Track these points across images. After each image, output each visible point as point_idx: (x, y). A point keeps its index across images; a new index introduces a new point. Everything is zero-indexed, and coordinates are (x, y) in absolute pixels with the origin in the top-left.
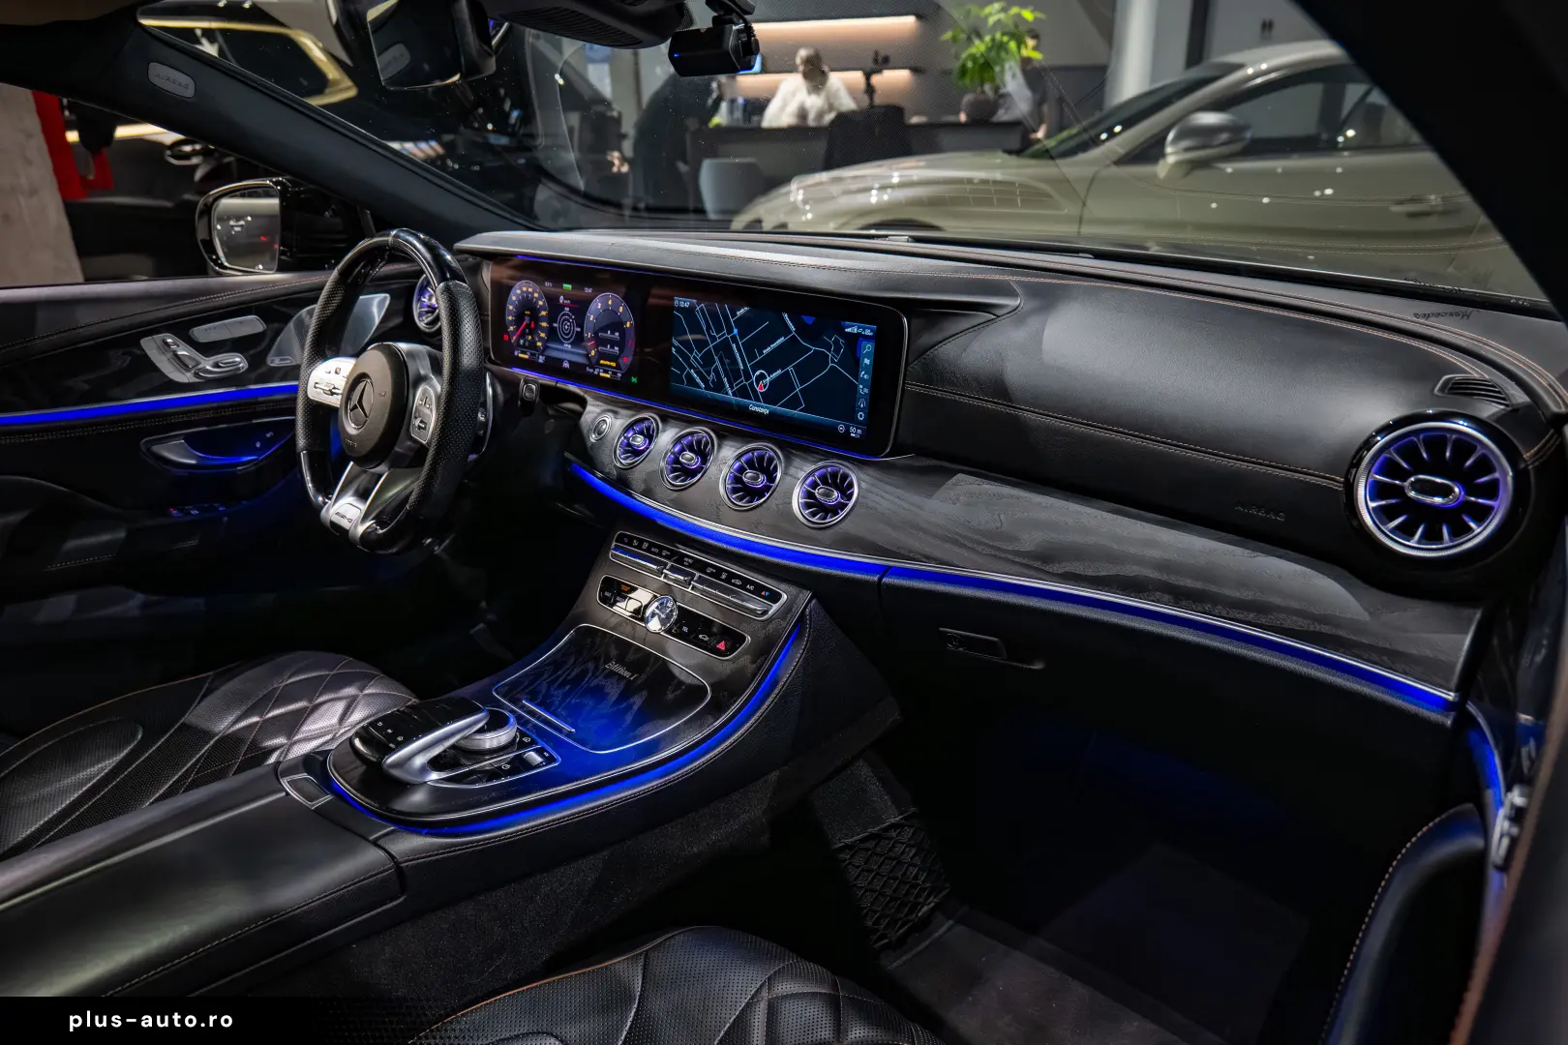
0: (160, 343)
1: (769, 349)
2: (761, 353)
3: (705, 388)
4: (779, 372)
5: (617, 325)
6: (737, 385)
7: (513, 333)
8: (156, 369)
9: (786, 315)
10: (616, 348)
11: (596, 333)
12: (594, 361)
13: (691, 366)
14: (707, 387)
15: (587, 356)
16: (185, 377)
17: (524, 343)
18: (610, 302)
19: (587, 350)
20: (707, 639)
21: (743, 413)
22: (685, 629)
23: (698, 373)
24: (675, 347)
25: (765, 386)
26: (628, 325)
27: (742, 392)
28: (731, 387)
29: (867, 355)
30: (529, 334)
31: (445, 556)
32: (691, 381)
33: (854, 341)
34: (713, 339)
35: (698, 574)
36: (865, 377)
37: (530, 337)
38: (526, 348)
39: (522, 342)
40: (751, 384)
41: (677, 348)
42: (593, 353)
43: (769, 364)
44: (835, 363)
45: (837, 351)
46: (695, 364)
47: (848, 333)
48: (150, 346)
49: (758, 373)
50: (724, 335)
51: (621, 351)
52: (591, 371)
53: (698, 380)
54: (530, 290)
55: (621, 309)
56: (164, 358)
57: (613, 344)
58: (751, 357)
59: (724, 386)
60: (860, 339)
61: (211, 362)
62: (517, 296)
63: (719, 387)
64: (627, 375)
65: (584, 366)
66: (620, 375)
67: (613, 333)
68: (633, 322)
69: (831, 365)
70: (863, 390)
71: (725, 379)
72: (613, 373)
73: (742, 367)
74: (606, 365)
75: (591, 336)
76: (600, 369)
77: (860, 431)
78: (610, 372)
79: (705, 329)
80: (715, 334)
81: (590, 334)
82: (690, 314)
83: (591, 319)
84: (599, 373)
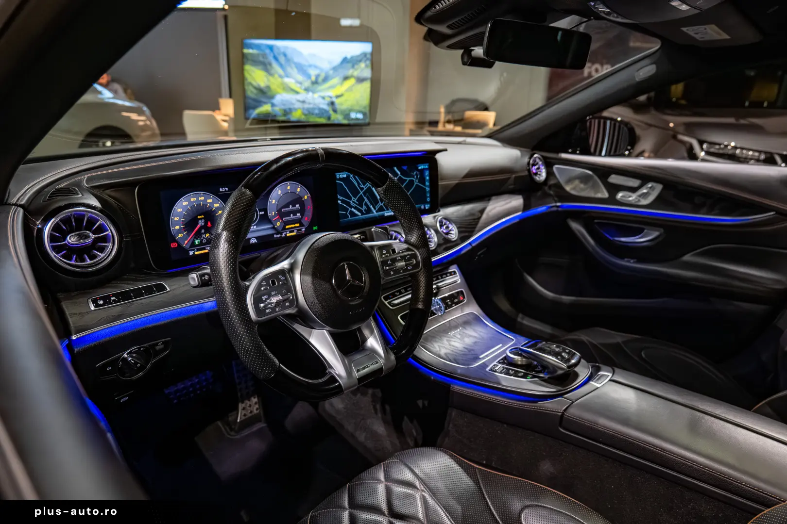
3: (361, 215)
5: (299, 200)
6: (377, 207)
7: (184, 238)
9: (395, 168)
10: (298, 215)
11: (279, 211)
12: (280, 229)
13: (351, 207)
14: (363, 214)
15: (274, 228)
17: (201, 241)
18: (289, 188)
19: (273, 224)
23: (355, 208)
24: (340, 200)
26: (306, 197)
27: (381, 209)
28: (375, 209)
29: (427, 176)
30: (205, 233)
32: (355, 215)
33: (422, 171)
34: (362, 189)
36: (428, 184)
37: (207, 235)
38: (205, 244)
39: (197, 242)
40: (384, 204)
41: (343, 201)
42: (278, 224)
44: (417, 182)
45: (417, 177)
46: (354, 205)
50: (368, 185)
51: (302, 215)
52: (279, 236)
53: (357, 212)
54: (202, 198)
55: (299, 190)
57: (295, 213)
59: (371, 210)
60: (424, 170)
62: (183, 207)
63: (369, 211)
64: (310, 228)
65: (273, 235)
66: (303, 230)
67: (294, 206)
68: (309, 195)
69: (415, 183)
70: (428, 189)
71: (371, 207)
72: (298, 230)
73: (379, 197)
74: (292, 228)
75: (275, 213)
76: (286, 232)
77: (429, 206)
78: (295, 231)
79: (357, 185)
80: (363, 186)
81: (273, 213)
82: (346, 180)
83: (273, 202)
84: (286, 235)
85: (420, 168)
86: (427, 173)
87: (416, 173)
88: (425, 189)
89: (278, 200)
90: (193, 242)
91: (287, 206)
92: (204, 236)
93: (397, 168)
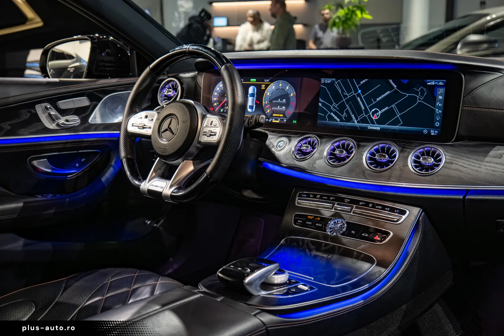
0: (44, 107)
1: (380, 98)
2: (376, 100)
3: (340, 121)
4: (387, 108)
5: (286, 96)
6: (359, 118)
7: (217, 106)
8: (40, 121)
9: (391, 81)
10: (284, 107)
11: (271, 101)
12: (269, 115)
13: (331, 111)
15: (264, 113)
16: (52, 126)
17: (224, 111)
18: (280, 85)
19: (264, 110)
20: (367, 235)
21: (364, 131)
22: (353, 232)
23: (335, 113)
24: (321, 103)
25: (377, 116)
26: (292, 95)
27: (364, 121)
28: (357, 119)
29: (441, 95)
31: (161, 228)
32: (331, 118)
33: (433, 89)
34: (347, 96)
35: (355, 206)
36: (440, 105)
39: (222, 110)
40: (369, 116)
41: (323, 104)
42: (268, 111)
43: (380, 105)
44: (421, 100)
45: (422, 94)
46: (334, 110)
47: (428, 85)
48: (39, 109)
49: (373, 110)
50: (353, 93)
51: (286, 108)
52: (267, 120)
53: (336, 118)
55: (287, 88)
56: (44, 116)
57: (281, 105)
58: (369, 102)
59: (352, 119)
60: (436, 87)
61: (64, 119)
63: (349, 119)
64: (290, 120)
66: (285, 120)
67: (282, 100)
68: (295, 93)
69: (418, 101)
70: (438, 111)
71: (353, 115)
72: (281, 120)
73: (363, 108)
74: (277, 116)
75: (267, 103)
76: (272, 119)
77: (436, 132)
78: (279, 120)
79: (340, 92)
80: (347, 94)
81: (267, 102)
82: (331, 86)
83: (268, 94)
84: (272, 121)
85: (429, 84)
86: (441, 91)
87: (422, 91)
88: (434, 110)
89: (271, 93)
90: (220, 110)
91: (276, 99)
92: (225, 107)
93: (392, 81)
